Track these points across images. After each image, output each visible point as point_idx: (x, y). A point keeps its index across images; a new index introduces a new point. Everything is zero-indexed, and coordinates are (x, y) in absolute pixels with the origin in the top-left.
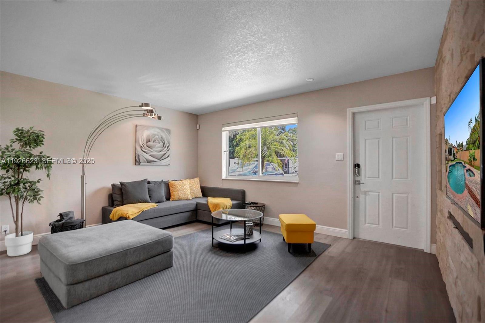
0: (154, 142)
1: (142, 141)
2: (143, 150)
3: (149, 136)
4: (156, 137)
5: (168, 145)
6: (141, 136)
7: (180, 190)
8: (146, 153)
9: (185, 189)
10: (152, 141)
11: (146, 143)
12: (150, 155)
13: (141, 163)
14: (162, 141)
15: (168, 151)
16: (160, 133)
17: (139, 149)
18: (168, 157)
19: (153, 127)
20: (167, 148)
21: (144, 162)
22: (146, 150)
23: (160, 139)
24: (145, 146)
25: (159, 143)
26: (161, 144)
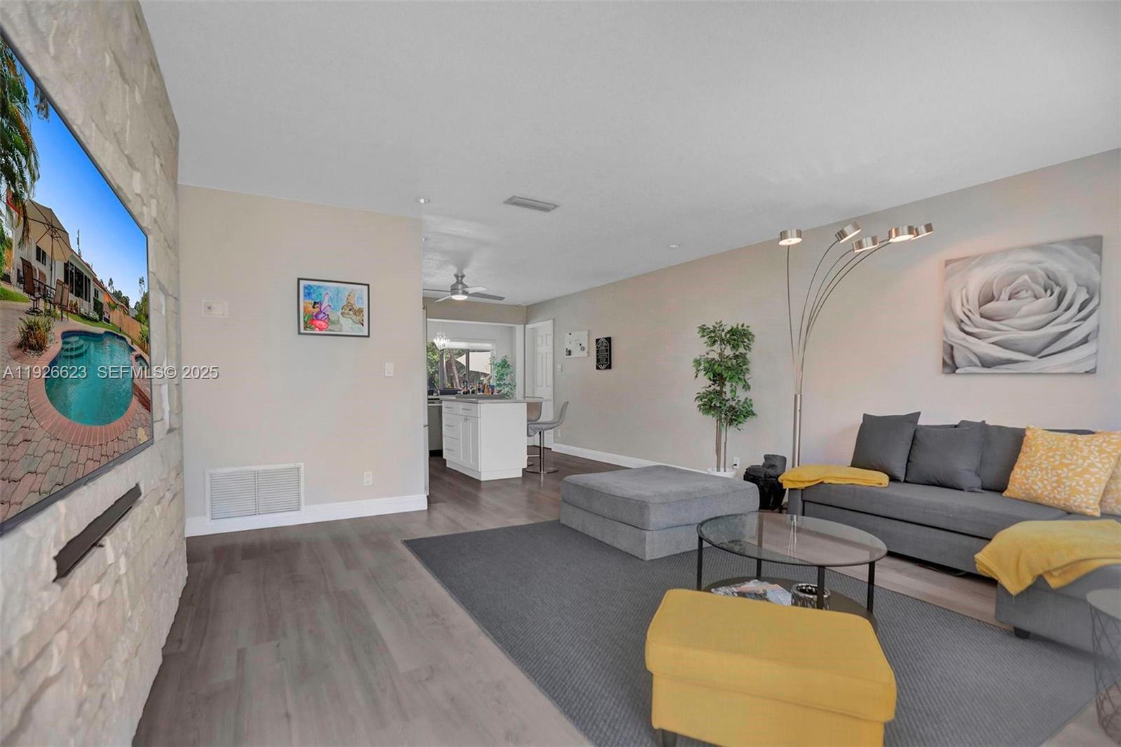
0: (1009, 299)
1: (963, 305)
2: (967, 329)
3: (993, 283)
4: (1019, 281)
5: (1083, 296)
6: (962, 290)
7: (1041, 464)
8: (979, 339)
9: (1067, 466)
10: (1005, 296)
11: (980, 307)
12: (993, 343)
13: (957, 368)
14: (1052, 284)
15: (1084, 319)
16: (1040, 263)
17: (953, 328)
18: (1085, 341)
19: (1007, 252)
20: (1080, 310)
21: (969, 366)
22: (977, 327)
23: (1042, 282)
24: (977, 318)
25: (1037, 299)
26: (1048, 300)
